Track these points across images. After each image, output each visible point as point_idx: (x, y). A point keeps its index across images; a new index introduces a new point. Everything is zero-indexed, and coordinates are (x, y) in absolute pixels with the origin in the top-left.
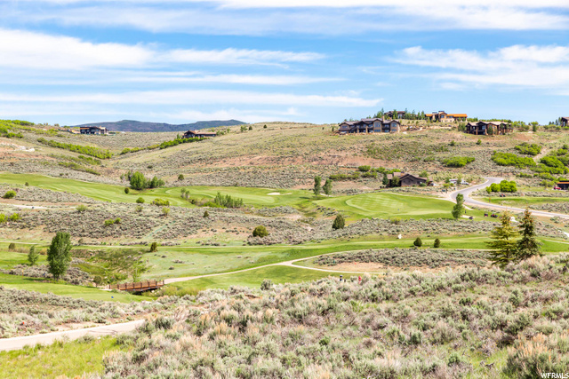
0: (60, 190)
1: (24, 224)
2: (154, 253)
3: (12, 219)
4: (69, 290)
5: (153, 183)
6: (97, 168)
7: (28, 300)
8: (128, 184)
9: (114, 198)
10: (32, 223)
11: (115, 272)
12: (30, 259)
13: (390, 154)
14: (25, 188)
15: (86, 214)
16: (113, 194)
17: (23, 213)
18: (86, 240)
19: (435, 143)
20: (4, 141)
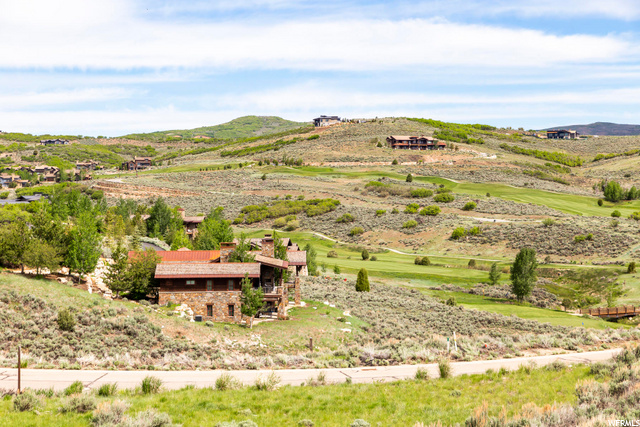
0: (524, 202)
1: (485, 239)
2: (631, 275)
3: (472, 234)
4: (535, 314)
5: (630, 193)
6: (566, 177)
7: (489, 322)
8: (601, 195)
9: (587, 211)
10: (493, 238)
11: (586, 295)
12: (491, 278)
14: (486, 199)
15: (554, 228)
16: (585, 206)
17: (484, 226)
18: (554, 258)
20: (464, 148)
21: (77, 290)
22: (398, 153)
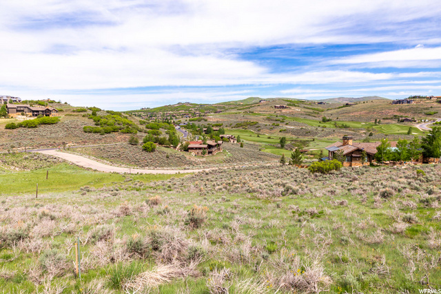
2: (313, 141)
3: (284, 131)
5: (328, 120)
6: (316, 115)
8: (322, 120)
9: (314, 125)
10: (288, 132)
13: (406, 111)
14: (292, 122)
16: (316, 123)
17: (288, 129)
19: (425, 107)
20: (293, 108)
21: (174, 150)
22: (277, 109)
